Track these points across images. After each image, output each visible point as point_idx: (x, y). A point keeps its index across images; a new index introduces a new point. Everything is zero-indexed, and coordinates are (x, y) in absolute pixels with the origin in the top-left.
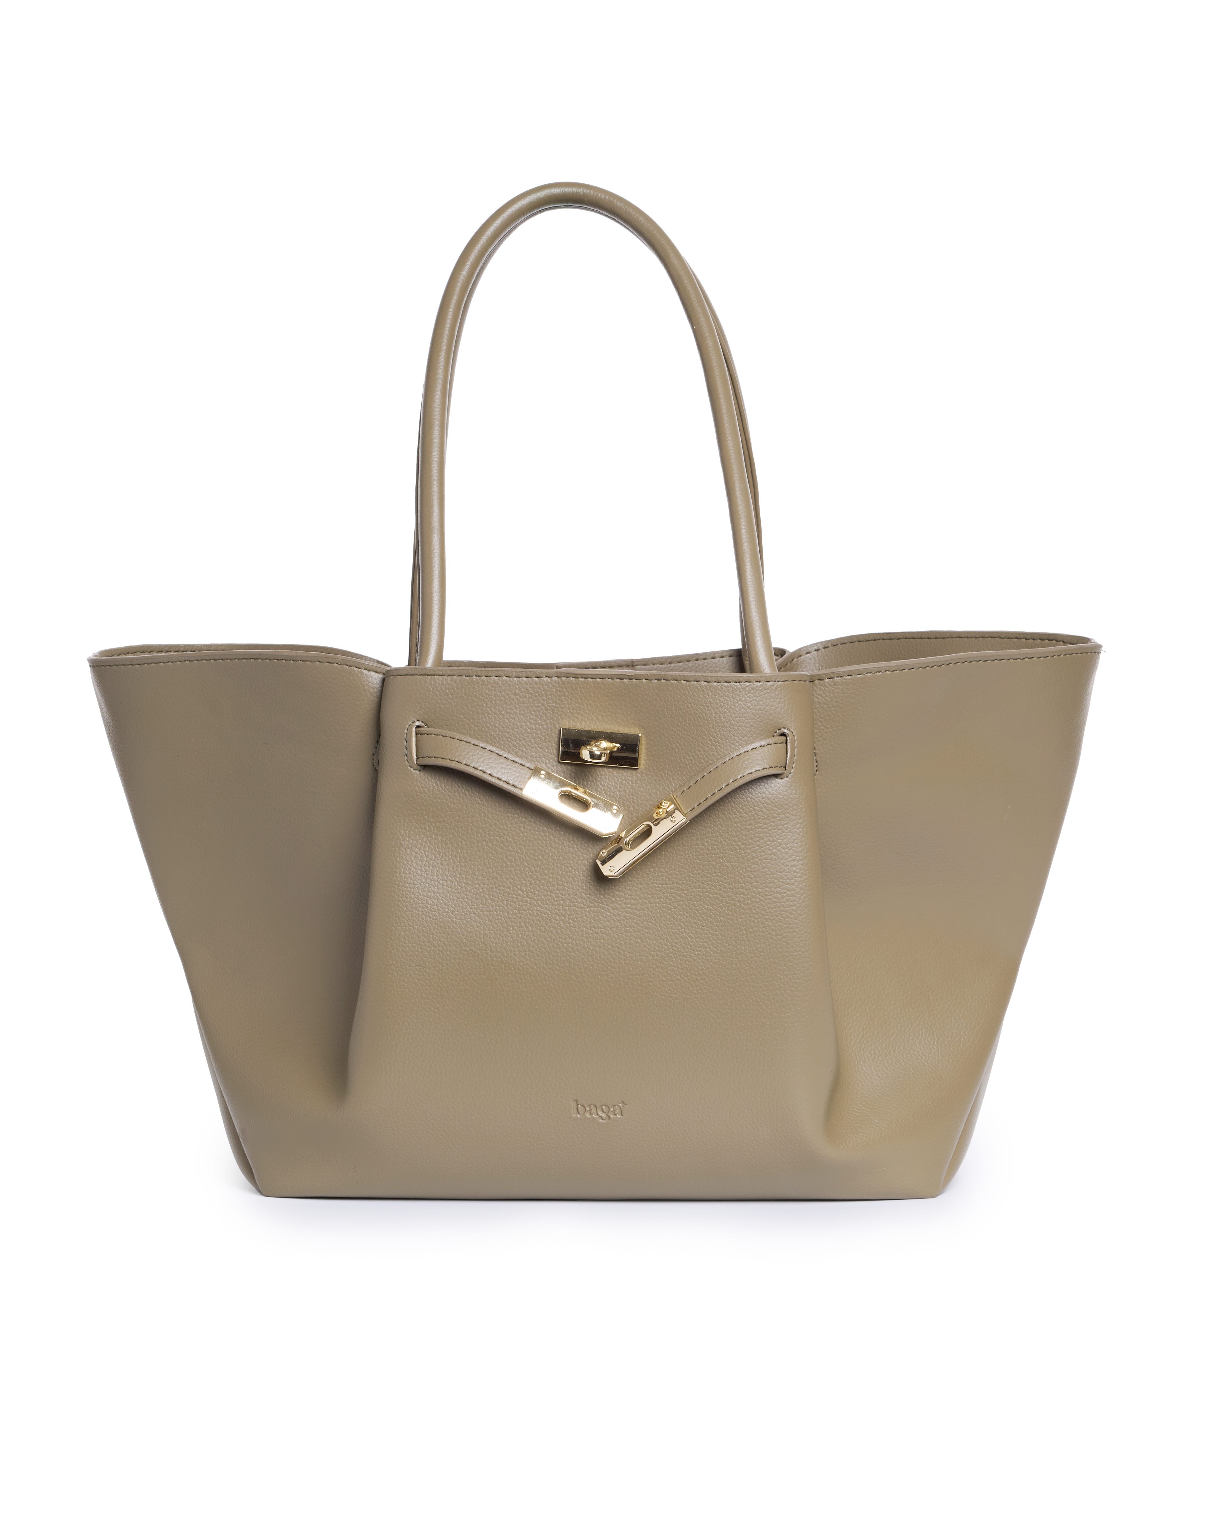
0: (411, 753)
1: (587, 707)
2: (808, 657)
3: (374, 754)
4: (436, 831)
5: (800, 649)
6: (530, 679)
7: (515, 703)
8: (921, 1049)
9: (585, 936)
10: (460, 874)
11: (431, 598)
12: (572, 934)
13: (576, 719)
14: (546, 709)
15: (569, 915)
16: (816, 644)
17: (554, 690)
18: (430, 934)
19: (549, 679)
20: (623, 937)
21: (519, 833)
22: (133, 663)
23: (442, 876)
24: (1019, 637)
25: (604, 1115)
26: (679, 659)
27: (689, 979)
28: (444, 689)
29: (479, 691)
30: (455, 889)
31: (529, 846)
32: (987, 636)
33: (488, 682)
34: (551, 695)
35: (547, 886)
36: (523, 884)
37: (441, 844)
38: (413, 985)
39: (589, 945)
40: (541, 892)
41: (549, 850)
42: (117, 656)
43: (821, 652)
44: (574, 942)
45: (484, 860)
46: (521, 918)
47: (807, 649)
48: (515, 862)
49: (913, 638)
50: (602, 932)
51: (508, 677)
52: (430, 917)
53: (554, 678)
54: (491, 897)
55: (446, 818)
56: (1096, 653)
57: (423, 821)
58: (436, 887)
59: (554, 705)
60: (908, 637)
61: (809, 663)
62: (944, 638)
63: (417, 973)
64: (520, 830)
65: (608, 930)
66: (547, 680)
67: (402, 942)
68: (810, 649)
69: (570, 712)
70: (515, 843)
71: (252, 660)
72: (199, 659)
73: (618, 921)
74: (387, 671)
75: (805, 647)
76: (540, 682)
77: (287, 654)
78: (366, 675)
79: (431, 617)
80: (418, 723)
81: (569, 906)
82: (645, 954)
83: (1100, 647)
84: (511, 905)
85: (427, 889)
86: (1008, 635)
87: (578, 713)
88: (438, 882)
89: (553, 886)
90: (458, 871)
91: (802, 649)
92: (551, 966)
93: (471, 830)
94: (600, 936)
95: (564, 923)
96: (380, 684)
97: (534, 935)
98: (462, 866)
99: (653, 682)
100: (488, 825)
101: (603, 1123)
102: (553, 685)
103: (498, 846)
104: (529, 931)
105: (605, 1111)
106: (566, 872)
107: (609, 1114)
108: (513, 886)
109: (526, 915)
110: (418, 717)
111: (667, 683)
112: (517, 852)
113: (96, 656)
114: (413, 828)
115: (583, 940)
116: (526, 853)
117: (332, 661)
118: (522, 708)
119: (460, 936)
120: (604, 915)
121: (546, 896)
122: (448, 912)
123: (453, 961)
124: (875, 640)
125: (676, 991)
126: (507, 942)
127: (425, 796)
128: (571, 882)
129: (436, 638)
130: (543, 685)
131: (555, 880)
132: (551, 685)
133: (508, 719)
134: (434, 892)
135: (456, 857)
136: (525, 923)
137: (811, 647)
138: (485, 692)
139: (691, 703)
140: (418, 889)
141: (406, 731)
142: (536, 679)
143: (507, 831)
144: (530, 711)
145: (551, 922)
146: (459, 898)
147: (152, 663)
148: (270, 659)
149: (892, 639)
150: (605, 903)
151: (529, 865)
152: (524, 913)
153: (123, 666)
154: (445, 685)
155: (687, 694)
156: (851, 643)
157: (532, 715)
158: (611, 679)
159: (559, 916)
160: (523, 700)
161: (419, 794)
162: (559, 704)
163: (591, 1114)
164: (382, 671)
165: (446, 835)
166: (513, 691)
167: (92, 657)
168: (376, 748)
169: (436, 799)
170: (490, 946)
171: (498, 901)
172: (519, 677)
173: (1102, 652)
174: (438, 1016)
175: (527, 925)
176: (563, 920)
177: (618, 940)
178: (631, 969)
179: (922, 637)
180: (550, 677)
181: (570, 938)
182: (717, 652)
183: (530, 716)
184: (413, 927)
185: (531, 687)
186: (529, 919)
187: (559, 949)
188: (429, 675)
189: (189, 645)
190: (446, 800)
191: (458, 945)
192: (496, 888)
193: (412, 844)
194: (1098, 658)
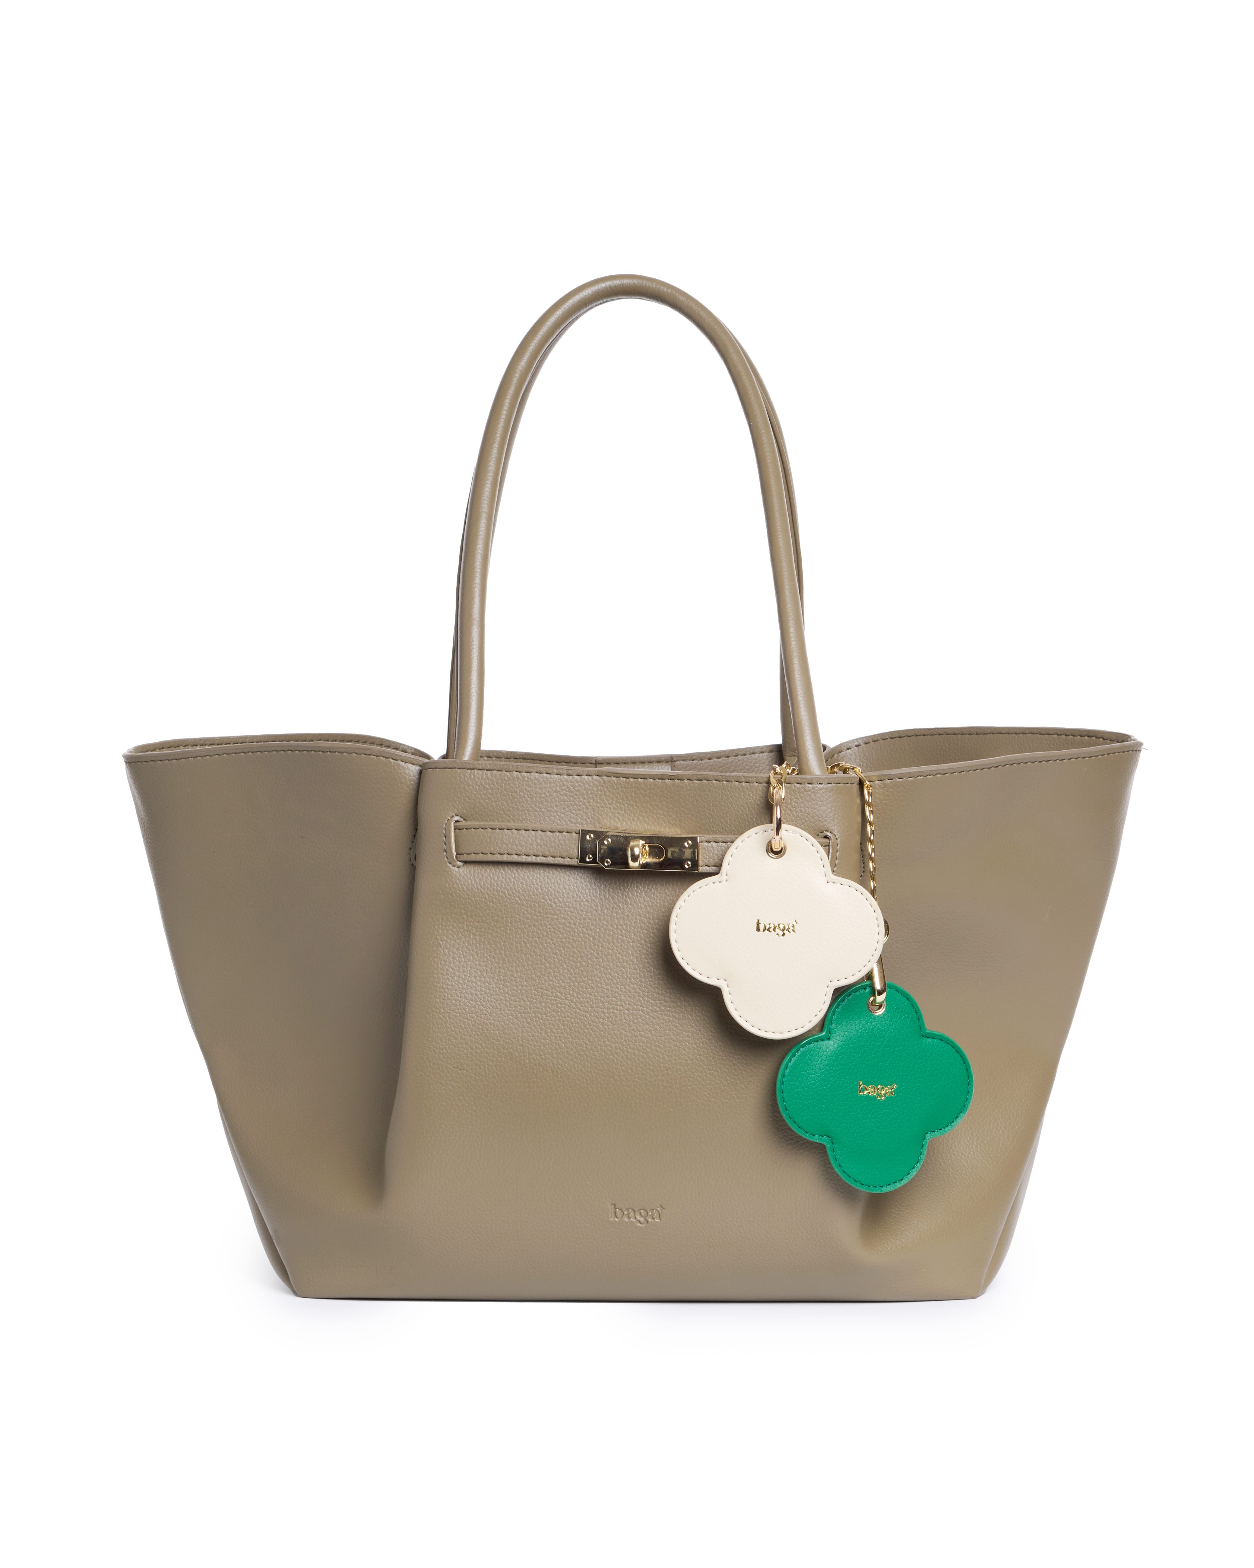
0: (451, 850)
1: (628, 807)
2: (849, 752)
3: (411, 849)
4: (474, 931)
5: (841, 745)
6: (571, 777)
7: (556, 801)
8: (960, 1149)
9: (623, 1039)
10: (498, 976)
11: (469, 690)
12: (611, 1037)
13: (617, 819)
14: (587, 808)
15: (608, 1018)
16: (857, 740)
17: (595, 789)
18: (467, 1036)
19: (590, 778)
20: (662, 1040)
21: (559, 935)
22: (170, 758)
23: (480, 977)
24: (1059, 733)
25: (642, 1219)
26: (719, 754)
27: (729, 1083)
28: (483, 783)
29: (519, 787)
30: (493, 991)
31: (568, 948)
32: (1027, 732)
33: (528, 778)
34: (592, 794)
35: (586, 988)
36: (561, 986)
37: (480, 944)
38: (450, 1088)
39: (627, 1048)
40: (580, 994)
41: (588, 952)
42: (152, 751)
43: (862, 747)
44: (613, 1045)
45: (523, 962)
46: (559, 1020)
47: (847, 745)
48: (554, 964)
49: (954, 734)
50: (641, 1036)
51: (549, 774)
52: (467, 1019)
53: (595, 777)
54: (530, 999)
55: (485, 917)
56: (1137, 752)
57: (461, 920)
58: (474, 989)
59: (595, 804)
60: (948, 733)
61: (850, 759)
62: (984, 734)
63: (455, 1075)
64: (560, 931)
65: (647, 1033)
66: (588, 779)
67: (439, 1044)
68: (850, 745)
69: (611, 812)
70: (554, 944)
71: (289, 751)
72: (237, 751)
73: (657, 1024)
74: (424, 764)
75: (846, 742)
76: (581, 780)
77: (324, 745)
78: (402, 766)
79: (469, 709)
80: (456, 818)
81: (608, 1009)
82: (684, 1057)
83: (1141, 744)
84: (549, 1008)
85: (464, 991)
86: (1048, 731)
87: (619, 813)
88: (476, 983)
89: (592, 988)
90: (496, 973)
91: (843, 745)
92: (589, 1069)
93: (510, 930)
94: (639, 1039)
95: (603, 1026)
96: (417, 777)
97: (572, 1038)
98: (500, 967)
99: (694, 783)
100: (527, 926)
101: (641, 1227)
102: (594, 784)
103: (537, 948)
104: (567, 1034)
105: (643, 1215)
106: (606, 974)
107: (647, 1218)
108: (552, 988)
109: (565, 1017)
110: (456, 812)
111: (709, 783)
112: (556, 954)
113: (131, 752)
114: (451, 927)
115: (621, 1043)
116: (565, 955)
117: (368, 752)
118: (563, 807)
119: (497, 1038)
120: (644, 1018)
121: (585, 998)
122: (486, 1014)
123: (491, 1063)
124: (916, 736)
125: (715, 1095)
126: (544, 1044)
127: (464, 895)
128: (610, 984)
129: (474, 731)
130: (584, 784)
131: (595, 982)
132: (592, 784)
133: (549, 817)
134: (472, 993)
135: (494, 958)
136: (563, 1025)
137: (851, 743)
138: (525, 789)
139: (732, 804)
140: (455, 990)
141: (445, 826)
142: (578, 777)
143: (547, 932)
144: (571, 810)
145: (590, 1025)
146: (497, 1000)
147: (189, 758)
148: (307, 751)
149: (933, 735)
150: (644, 1006)
151: (568, 966)
152: (563, 1015)
153: (159, 762)
154: (485, 780)
155: (728, 795)
156: (892, 738)
157: (573, 814)
158: (653, 779)
159: (597, 1018)
160: (564, 798)
161: (458, 891)
162: (600, 803)
163: (629, 1218)
164: (419, 763)
165: (485, 935)
166: (554, 789)
167: (128, 753)
168: (413, 842)
169: (475, 897)
170: (529, 1049)
171: (536, 1004)
172: (561, 775)
173: (1142, 750)
174: (475, 1118)
175: (566, 1027)
176: (602, 1023)
177: (657, 1044)
178: (670, 1072)
179: (963, 733)
180: (591, 776)
181: (608, 1041)
182: (757, 748)
183: (570, 815)
184: (450, 1028)
185: (571, 785)
186: (567, 1021)
187: (598, 1051)
188: (469, 769)
189: (225, 738)
190: (485, 898)
191: (495, 1047)
192: (535, 990)
193: (450, 944)
194: (1139, 756)
